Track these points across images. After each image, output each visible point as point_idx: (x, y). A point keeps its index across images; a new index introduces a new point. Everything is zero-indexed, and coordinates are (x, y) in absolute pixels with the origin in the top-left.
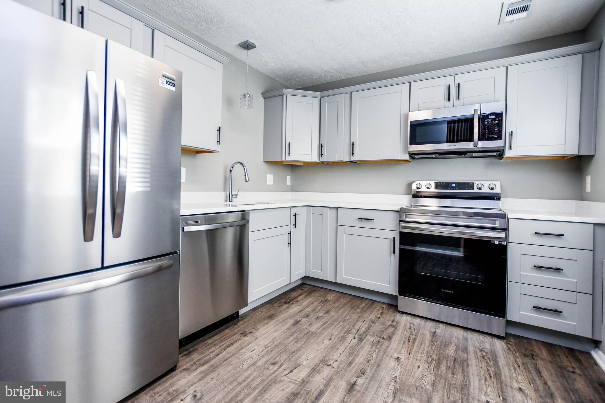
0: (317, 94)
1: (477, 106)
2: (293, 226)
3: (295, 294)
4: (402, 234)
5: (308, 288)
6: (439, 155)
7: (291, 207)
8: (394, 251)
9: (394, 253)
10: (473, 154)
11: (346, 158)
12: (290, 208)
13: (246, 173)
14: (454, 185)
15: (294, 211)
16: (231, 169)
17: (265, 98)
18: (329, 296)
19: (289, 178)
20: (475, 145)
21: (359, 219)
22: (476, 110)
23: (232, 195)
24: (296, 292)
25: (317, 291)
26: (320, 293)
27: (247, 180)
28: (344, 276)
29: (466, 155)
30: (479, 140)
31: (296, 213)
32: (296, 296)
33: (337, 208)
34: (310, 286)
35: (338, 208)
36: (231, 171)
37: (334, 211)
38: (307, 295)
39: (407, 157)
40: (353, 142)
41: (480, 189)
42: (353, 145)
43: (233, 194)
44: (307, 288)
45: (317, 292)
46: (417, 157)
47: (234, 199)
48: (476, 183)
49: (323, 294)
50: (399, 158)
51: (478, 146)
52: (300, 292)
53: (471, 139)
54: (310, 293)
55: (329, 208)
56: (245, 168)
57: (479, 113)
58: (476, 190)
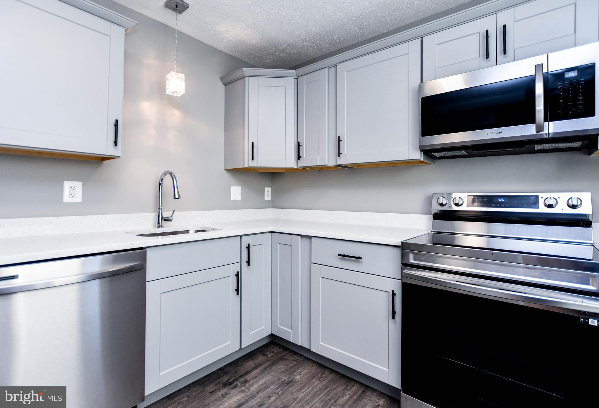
0: (293, 72)
1: (541, 59)
2: (244, 264)
3: (250, 364)
4: (405, 287)
5: (275, 352)
6: (473, 150)
7: (241, 236)
8: (394, 313)
9: (393, 318)
10: (536, 146)
11: (331, 161)
12: (239, 237)
13: (176, 187)
14: (502, 200)
15: (245, 241)
16: (161, 183)
17: (225, 85)
18: (299, 371)
19: (268, 191)
20: (540, 129)
21: (339, 255)
22: (539, 67)
23: (162, 218)
24: (253, 360)
25: (287, 359)
26: (287, 365)
27: (177, 196)
28: (321, 342)
29: (522, 149)
30: (546, 120)
31: (249, 245)
32: (250, 369)
33: (310, 237)
34: (280, 348)
35: (312, 238)
36: (160, 184)
37: (307, 241)
38: (265, 369)
39: (418, 155)
40: (339, 137)
41: (550, 206)
42: (340, 141)
43: (163, 216)
44: (273, 352)
45: (283, 362)
46: (436, 155)
47: (165, 224)
48: (542, 196)
49: (291, 368)
50: (407, 158)
51: (545, 131)
52: (260, 359)
53: (531, 119)
54: (273, 364)
55: (299, 236)
56: (175, 180)
57: (545, 71)
58: (542, 209)
